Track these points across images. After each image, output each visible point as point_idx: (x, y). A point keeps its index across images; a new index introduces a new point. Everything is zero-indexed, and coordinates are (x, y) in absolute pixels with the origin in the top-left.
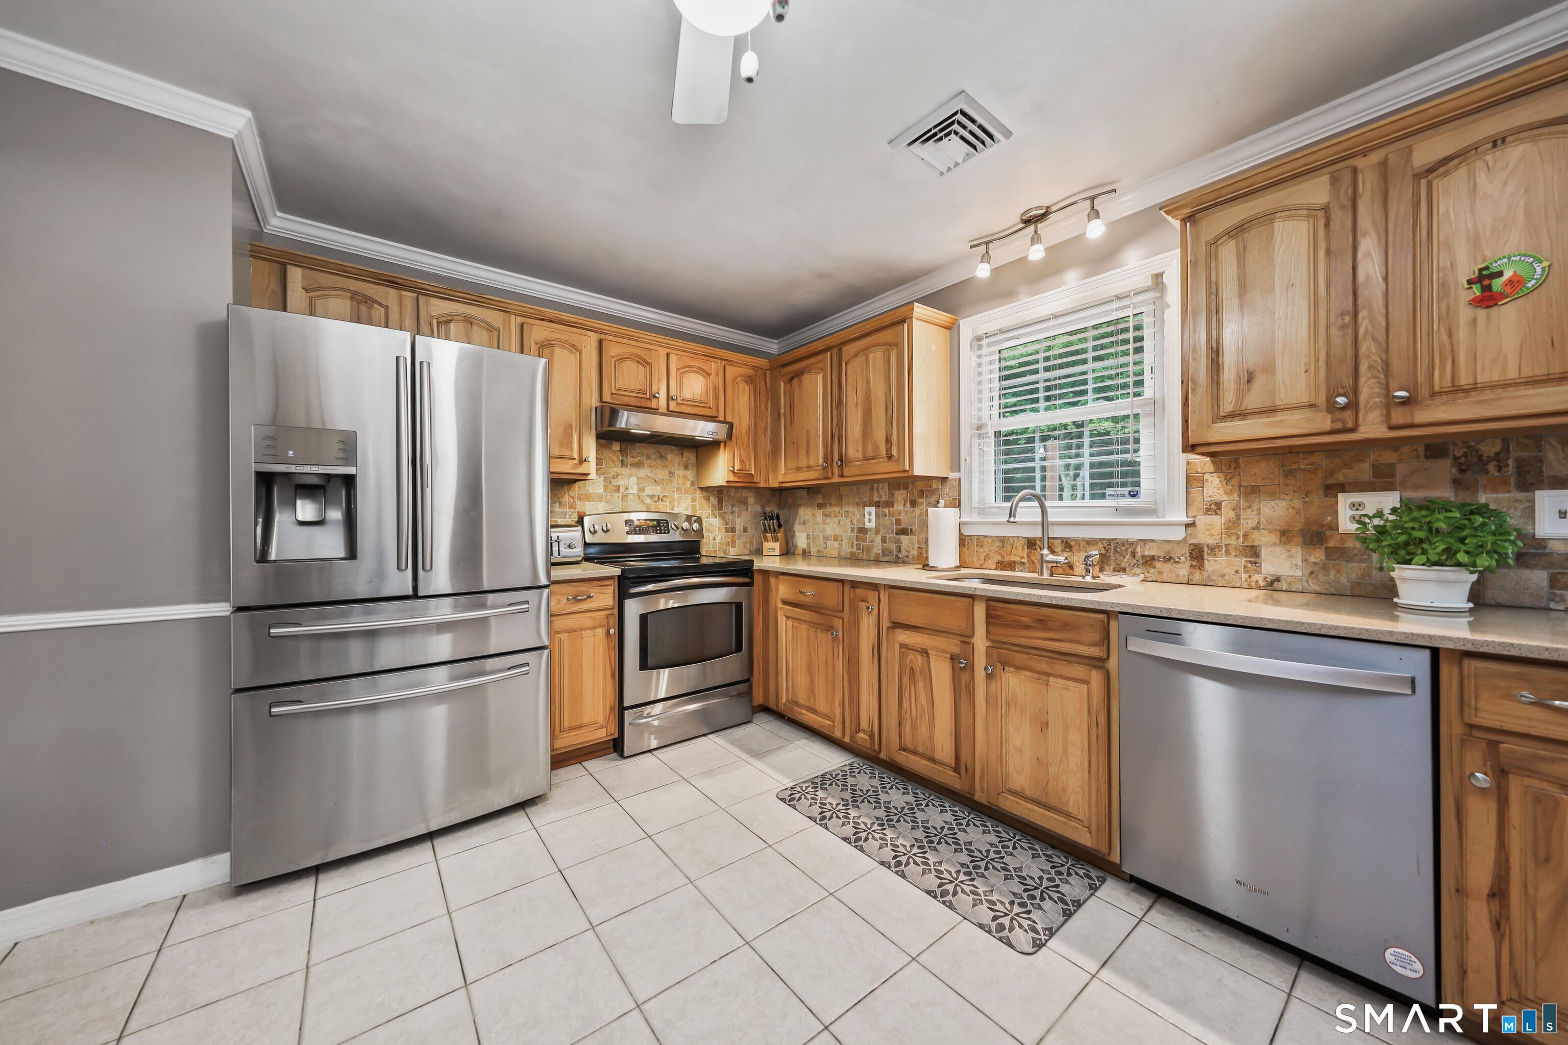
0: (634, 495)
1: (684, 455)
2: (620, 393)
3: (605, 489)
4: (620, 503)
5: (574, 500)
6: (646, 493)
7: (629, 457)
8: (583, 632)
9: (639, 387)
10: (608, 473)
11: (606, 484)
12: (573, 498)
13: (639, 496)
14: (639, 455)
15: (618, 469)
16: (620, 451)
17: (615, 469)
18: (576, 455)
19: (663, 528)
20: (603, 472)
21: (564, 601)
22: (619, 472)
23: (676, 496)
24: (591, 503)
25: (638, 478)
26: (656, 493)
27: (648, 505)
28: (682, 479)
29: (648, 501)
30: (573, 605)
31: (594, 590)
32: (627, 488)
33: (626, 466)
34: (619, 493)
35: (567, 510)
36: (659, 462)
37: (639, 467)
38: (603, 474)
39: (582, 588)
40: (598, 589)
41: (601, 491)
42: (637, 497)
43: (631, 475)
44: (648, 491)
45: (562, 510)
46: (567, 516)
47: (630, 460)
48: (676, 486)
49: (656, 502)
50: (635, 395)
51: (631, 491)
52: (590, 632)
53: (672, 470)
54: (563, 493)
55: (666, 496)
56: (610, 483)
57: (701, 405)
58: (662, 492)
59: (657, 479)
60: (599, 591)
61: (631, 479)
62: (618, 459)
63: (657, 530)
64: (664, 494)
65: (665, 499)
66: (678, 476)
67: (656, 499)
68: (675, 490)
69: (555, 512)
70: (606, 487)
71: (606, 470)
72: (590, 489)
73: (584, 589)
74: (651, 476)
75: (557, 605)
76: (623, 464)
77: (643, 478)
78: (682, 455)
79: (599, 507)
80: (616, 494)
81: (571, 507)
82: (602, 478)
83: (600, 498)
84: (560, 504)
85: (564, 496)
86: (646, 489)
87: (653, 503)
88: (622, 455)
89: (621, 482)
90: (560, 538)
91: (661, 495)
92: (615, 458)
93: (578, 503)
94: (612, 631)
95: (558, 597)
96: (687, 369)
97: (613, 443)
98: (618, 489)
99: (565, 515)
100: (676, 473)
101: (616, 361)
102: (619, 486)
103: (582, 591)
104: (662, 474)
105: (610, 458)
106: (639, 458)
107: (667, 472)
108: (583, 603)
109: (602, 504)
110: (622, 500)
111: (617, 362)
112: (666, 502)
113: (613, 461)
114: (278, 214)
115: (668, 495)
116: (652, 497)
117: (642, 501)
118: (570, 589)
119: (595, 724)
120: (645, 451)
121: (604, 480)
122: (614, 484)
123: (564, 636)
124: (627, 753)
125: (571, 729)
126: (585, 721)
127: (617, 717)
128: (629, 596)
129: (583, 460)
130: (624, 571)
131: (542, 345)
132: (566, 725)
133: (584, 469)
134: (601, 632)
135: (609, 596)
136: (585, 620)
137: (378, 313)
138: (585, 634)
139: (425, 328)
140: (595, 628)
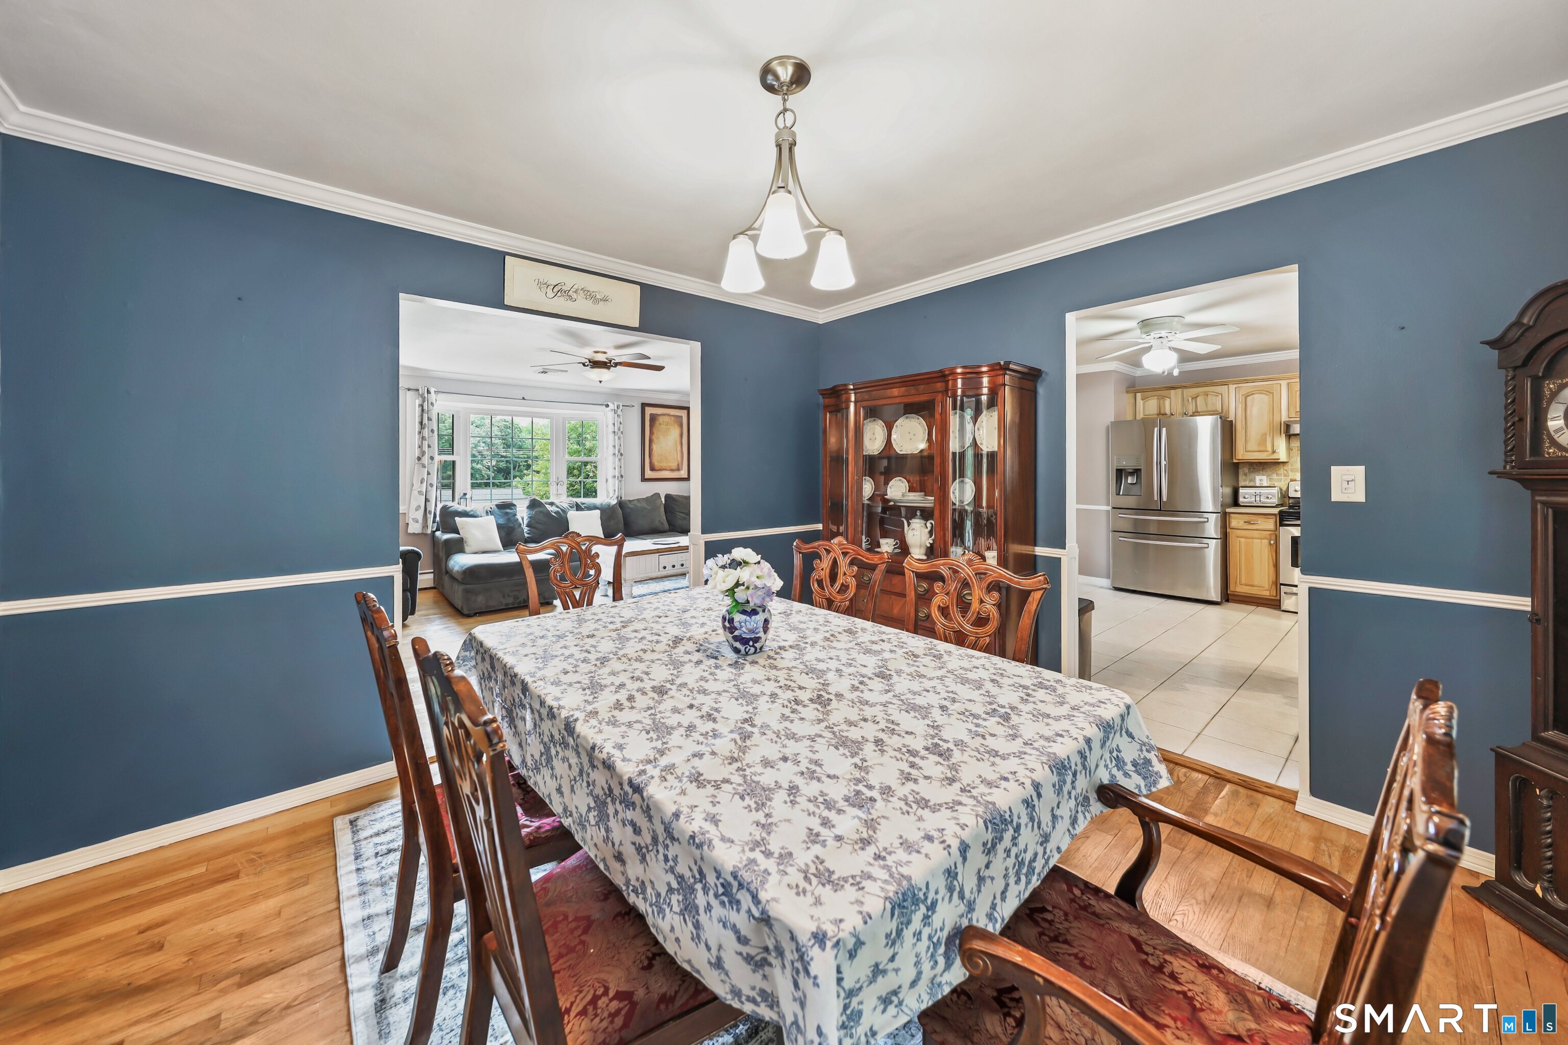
5: (1287, 472)
18: (1268, 448)
21: (1242, 523)
30: (1247, 526)
31: (1260, 520)
35: (1282, 477)
39: (1253, 517)
40: (1263, 520)
45: (1278, 478)
46: (1282, 482)
52: (1259, 541)
54: (1279, 467)
60: (1265, 521)
69: (1273, 479)
73: (1250, 519)
75: (1238, 524)
81: (1285, 476)
84: (1277, 474)
85: (1280, 470)
90: (1259, 493)
93: (1290, 473)
94: (1273, 542)
95: (1238, 521)
99: (1281, 480)
103: (1253, 519)
108: (1253, 525)
118: (1247, 518)
119: (1261, 587)
123: (1242, 540)
124: (1283, 608)
125: (1246, 585)
126: (1256, 583)
127: (1274, 587)
128: (1281, 525)
129: (1274, 452)
130: (1280, 512)
131: (1247, 396)
132: (1243, 581)
133: (1275, 456)
134: (1266, 542)
135: (1270, 524)
136: (1256, 534)
137: (1167, 402)
138: (1255, 541)
139: (1186, 402)
140: (1261, 539)
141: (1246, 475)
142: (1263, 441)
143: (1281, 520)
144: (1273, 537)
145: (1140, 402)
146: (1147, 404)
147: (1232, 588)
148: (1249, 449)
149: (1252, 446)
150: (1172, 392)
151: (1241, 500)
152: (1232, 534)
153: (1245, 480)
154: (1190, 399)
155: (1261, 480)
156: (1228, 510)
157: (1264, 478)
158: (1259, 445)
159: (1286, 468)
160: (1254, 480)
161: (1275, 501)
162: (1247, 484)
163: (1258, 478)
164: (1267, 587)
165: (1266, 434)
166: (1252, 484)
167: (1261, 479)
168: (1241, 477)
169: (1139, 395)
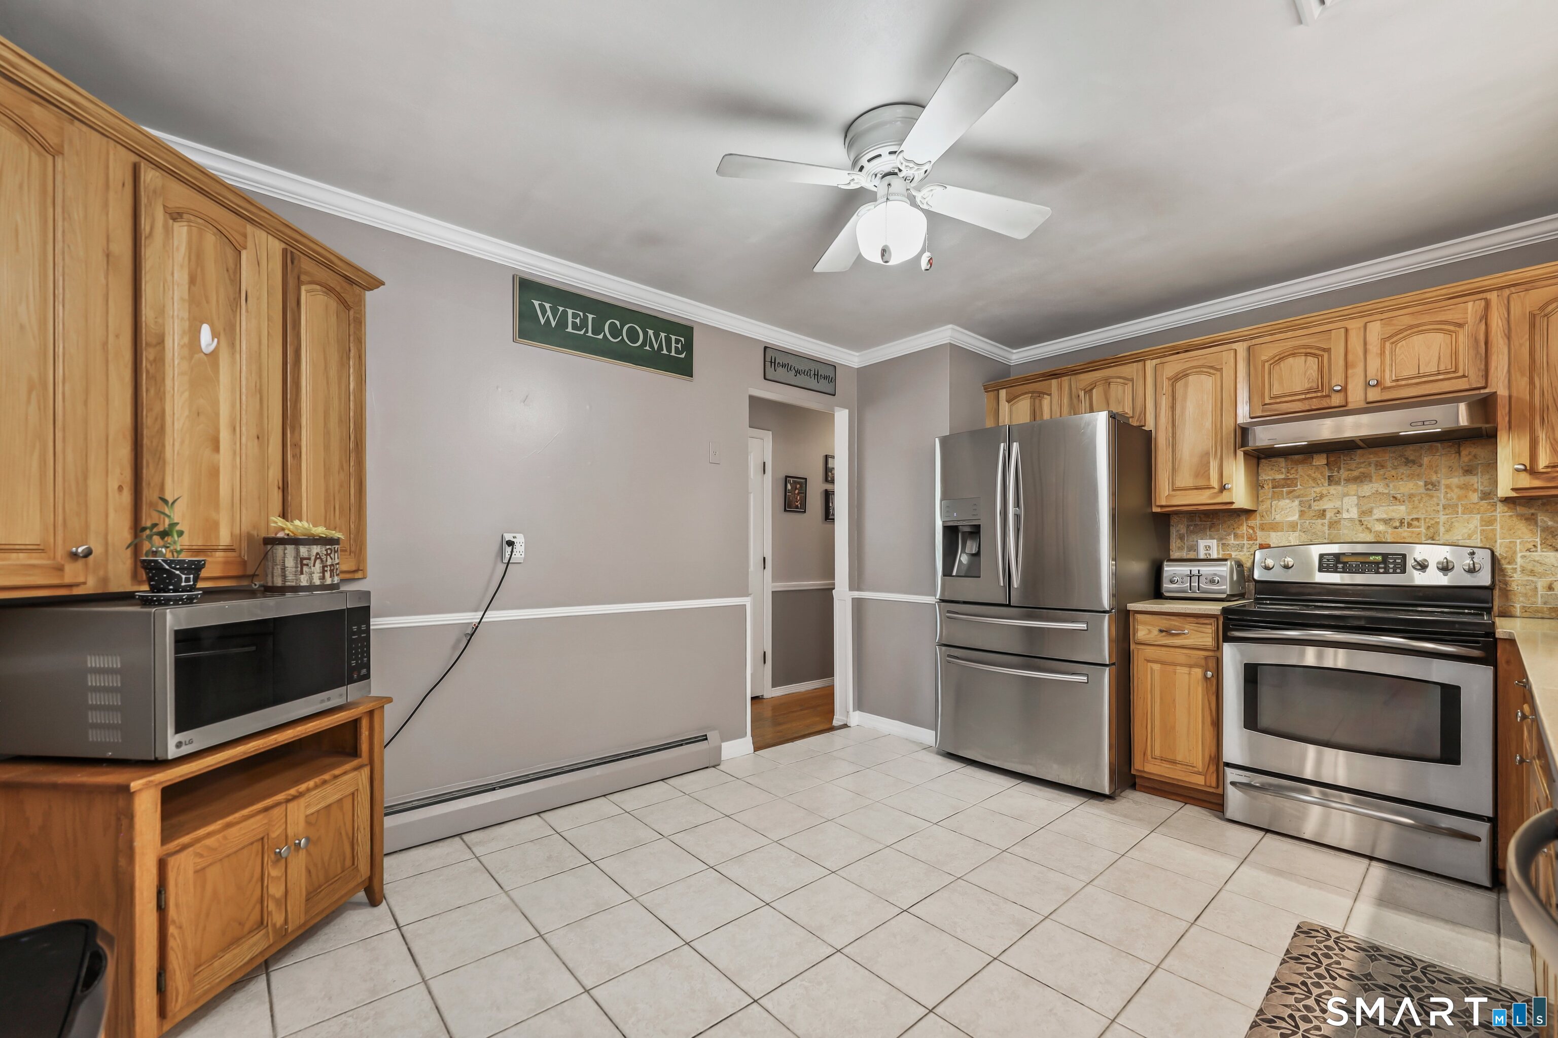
0: (1351, 520)
1: (1464, 453)
2: (1278, 400)
3: (1300, 516)
4: (1327, 532)
5: (1254, 531)
6: (1375, 517)
7: (1342, 471)
8: (1178, 668)
9: (1307, 386)
10: (1306, 495)
11: (1303, 509)
12: (1252, 528)
13: (1360, 521)
14: (1363, 465)
15: (1324, 489)
16: (1327, 465)
17: (1318, 490)
18: (1215, 483)
19: (1391, 566)
20: (1297, 494)
21: (1155, 632)
22: (1325, 492)
23: (1442, 518)
24: (1279, 533)
25: (1359, 497)
26: (1397, 516)
27: (1378, 533)
28: (1456, 490)
29: (1380, 527)
30: (1164, 638)
31: (1189, 628)
32: (1338, 512)
33: (1338, 483)
34: (1325, 519)
35: (1245, 542)
36: (1403, 470)
37: (1362, 482)
38: (1298, 497)
39: (1175, 622)
40: (1193, 626)
41: (1295, 517)
42: (1357, 522)
43: (1346, 495)
44: (1379, 513)
45: (1238, 543)
46: (1245, 550)
47: (1344, 474)
48: (1443, 502)
49: (1396, 528)
50: (1303, 397)
51: (1345, 515)
52: (1186, 670)
53: (1434, 478)
54: (1240, 522)
55: (1418, 519)
56: (1310, 507)
57: (1441, 377)
58: (1409, 514)
59: (1399, 496)
60: (1196, 628)
61: (1346, 500)
62: (1323, 476)
63: (1379, 568)
64: (1415, 516)
65: (1415, 523)
66: (1448, 486)
67: (1398, 524)
68: (1440, 508)
69: (1229, 545)
70: (1302, 513)
71: (1302, 492)
72: (1277, 517)
73: (1177, 624)
74: (1387, 491)
75: (1148, 634)
76: (1331, 480)
77: (1369, 497)
78: (1459, 453)
79: (1290, 538)
80: (1320, 521)
81: (1250, 538)
82: (1297, 502)
83: (1293, 527)
84: (1236, 536)
85: (1241, 527)
86: (1375, 511)
87: (1390, 530)
88: (1330, 469)
89: (1326, 504)
90: (1200, 573)
91: (1408, 518)
92: (1317, 475)
93: (1259, 533)
94: (1209, 674)
95: (1149, 628)
96: (1409, 332)
97: (1315, 456)
98: (1322, 514)
99: (1242, 548)
100: (1443, 482)
101: (1271, 364)
102: (1324, 511)
103: (1175, 625)
104: (1406, 487)
105: (1309, 476)
106: (1361, 470)
107: (1421, 483)
108: (1176, 637)
109: (1297, 534)
110: (1330, 528)
111: (1272, 366)
112: (1419, 527)
113: (1314, 479)
114: (1015, 351)
115: (1422, 517)
116: (1386, 521)
117: (1367, 528)
118: (1164, 623)
119: (1191, 766)
120: (1373, 459)
121: (1300, 504)
122: (1317, 508)
123: (1156, 667)
124: (1229, 815)
125: (1162, 759)
126: (1179, 758)
127: (1213, 768)
128: (1227, 639)
129: (1223, 488)
130: (1225, 611)
131: (1175, 379)
132: (1157, 753)
133: (1224, 497)
134: (1198, 672)
135: (1205, 636)
136: (1180, 656)
137: (1046, 401)
138: (1179, 670)
139: (1075, 401)
140: (1190, 666)
141: (1181, 538)
142: (1202, 470)
143: (1226, 629)
144: (1212, 664)
145: (1004, 406)
146: (1014, 408)
147: (1138, 764)
148: (1179, 483)
149: (1185, 479)
150: (1054, 382)
151: (1166, 585)
152: (1140, 655)
153: (1180, 549)
154: (1082, 394)
155: (1208, 548)
156: (1132, 606)
157: (1213, 543)
158: (1197, 475)
159: (1251, 523)
160: (1194, 548)
161: (1226, 588)
162: (1184, 554)
163: (1202, 544)
164: (1200, 766)
165: (1208, 454)
166: (1192, 555)
167: (1208, 546)
168: (1174, 543)
169: (1003, 393)
